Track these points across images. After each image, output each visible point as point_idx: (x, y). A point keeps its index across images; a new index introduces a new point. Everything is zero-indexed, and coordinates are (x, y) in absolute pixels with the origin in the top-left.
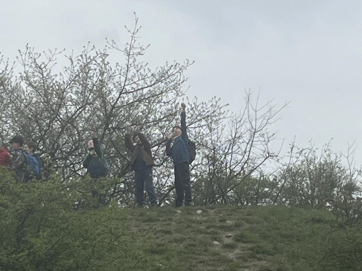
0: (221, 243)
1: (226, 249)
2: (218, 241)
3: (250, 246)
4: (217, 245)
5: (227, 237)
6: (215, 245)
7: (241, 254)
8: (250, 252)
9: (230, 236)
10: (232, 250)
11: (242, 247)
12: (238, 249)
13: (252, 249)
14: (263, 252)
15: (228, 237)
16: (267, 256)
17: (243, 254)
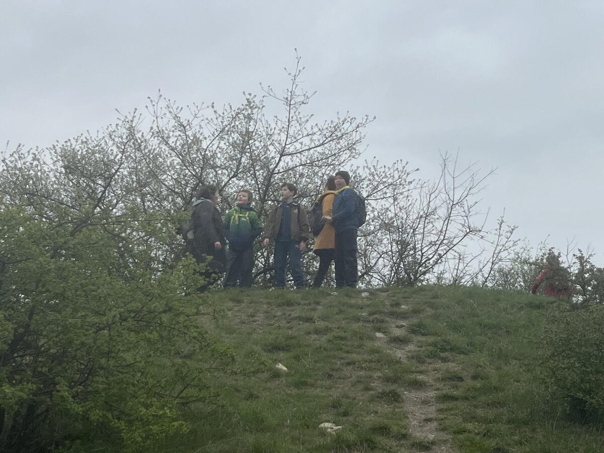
0: (386, 335)
1: (392, 345)
2: (383, 333)
3: (431, 339)
4: (380, 338)
5: (397, 327)
6: (376, 338)
7: (415, 351)
8: (431, 348)
9: (402, 326)
10: (403, 345)
11: (419, 342)
12: (412, 344)
13: (434, 344)
14: (452, 350)
15: (400, 328)
16: (457, 355)
17: (419, 351)
